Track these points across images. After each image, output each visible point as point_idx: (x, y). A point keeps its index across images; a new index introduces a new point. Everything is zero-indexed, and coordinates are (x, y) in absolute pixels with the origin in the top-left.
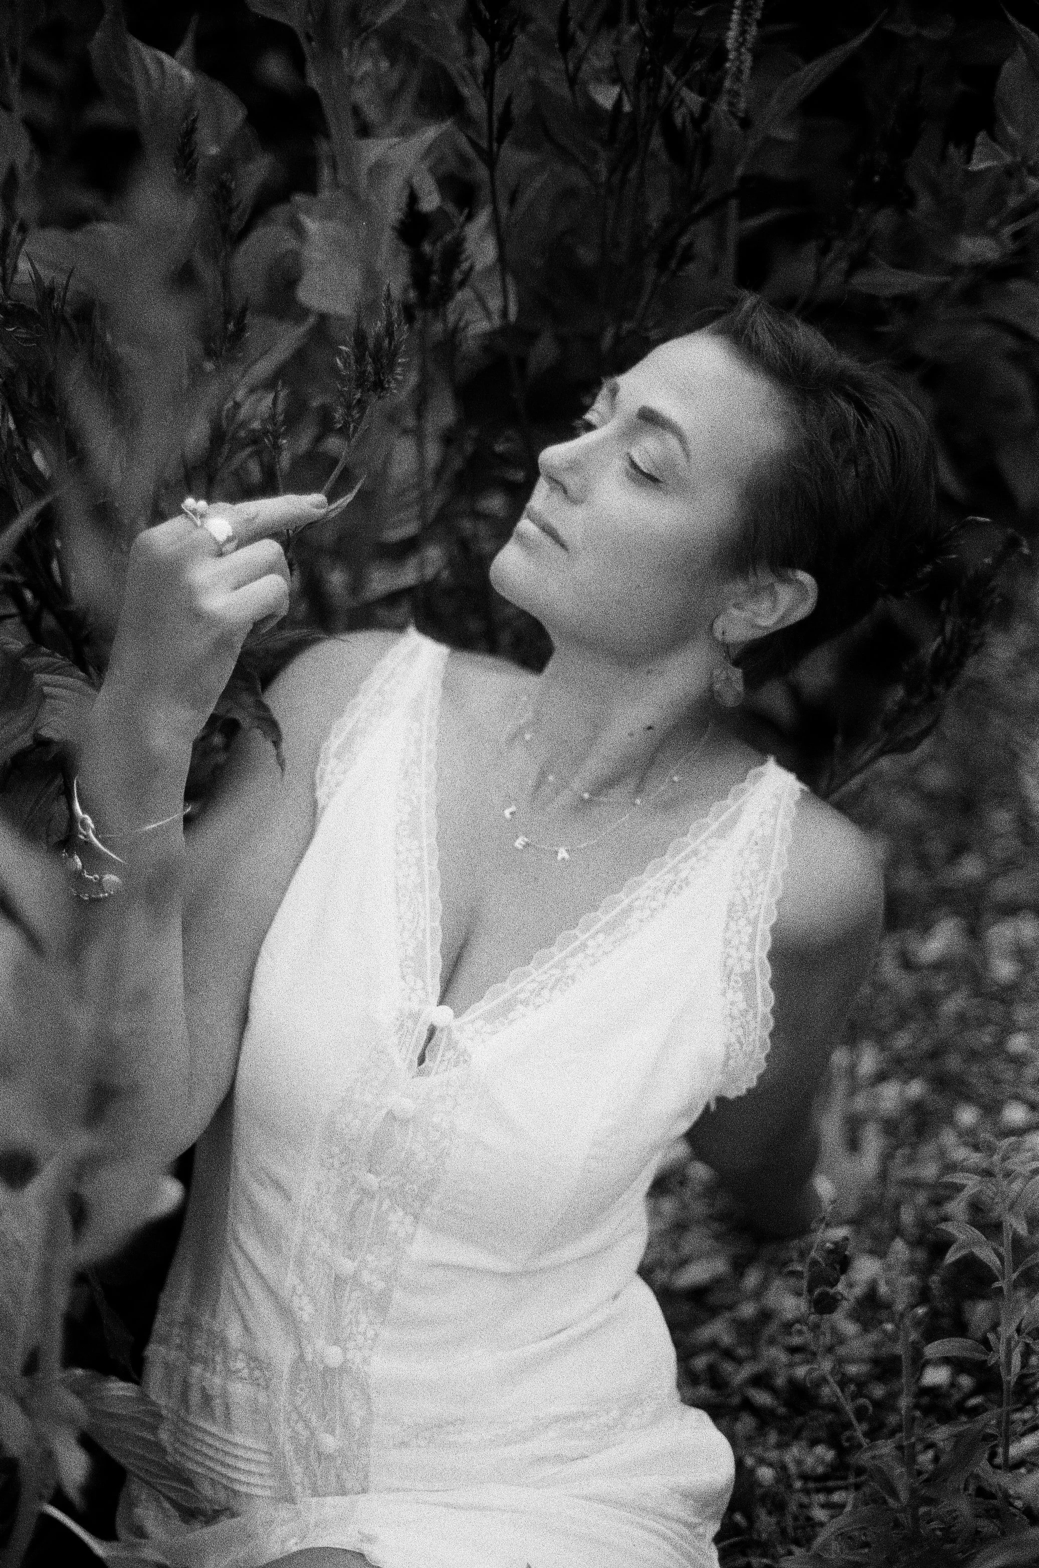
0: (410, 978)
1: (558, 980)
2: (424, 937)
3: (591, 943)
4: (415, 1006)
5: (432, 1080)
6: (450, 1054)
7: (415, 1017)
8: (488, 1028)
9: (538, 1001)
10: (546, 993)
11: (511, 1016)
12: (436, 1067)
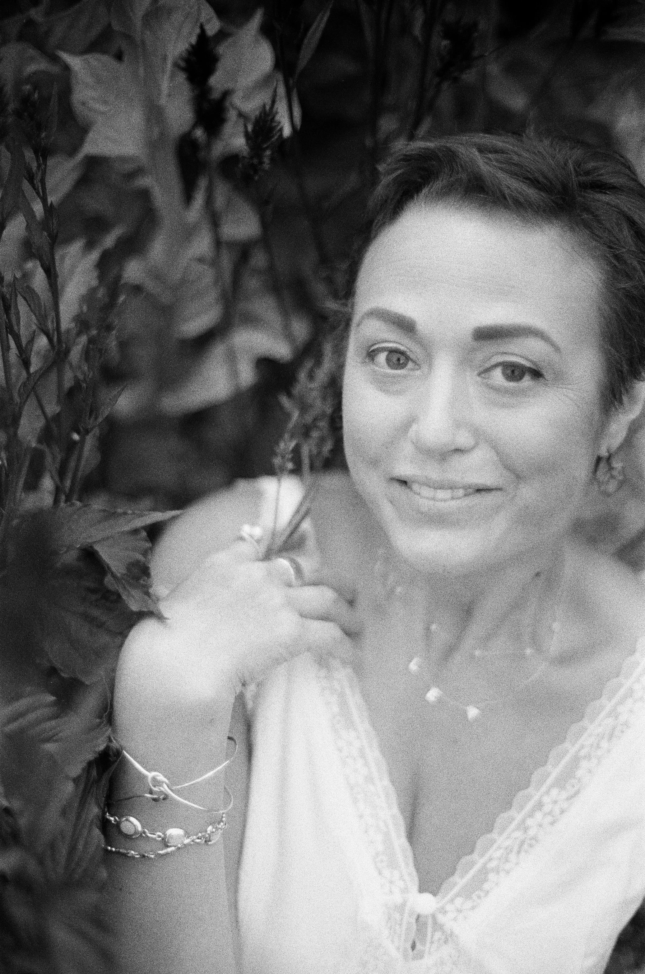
0: (387, 872)
1: (522, 843)
2: (387, 826)
3: (546, 800)
4: (398, 899)
5: (428, 961)
6: (438, 935)
7: (401, 908)
8: (469, 904)
9: (507, 866)
10: (513, 857)
11: (486, 886)
12: (427, 950)
